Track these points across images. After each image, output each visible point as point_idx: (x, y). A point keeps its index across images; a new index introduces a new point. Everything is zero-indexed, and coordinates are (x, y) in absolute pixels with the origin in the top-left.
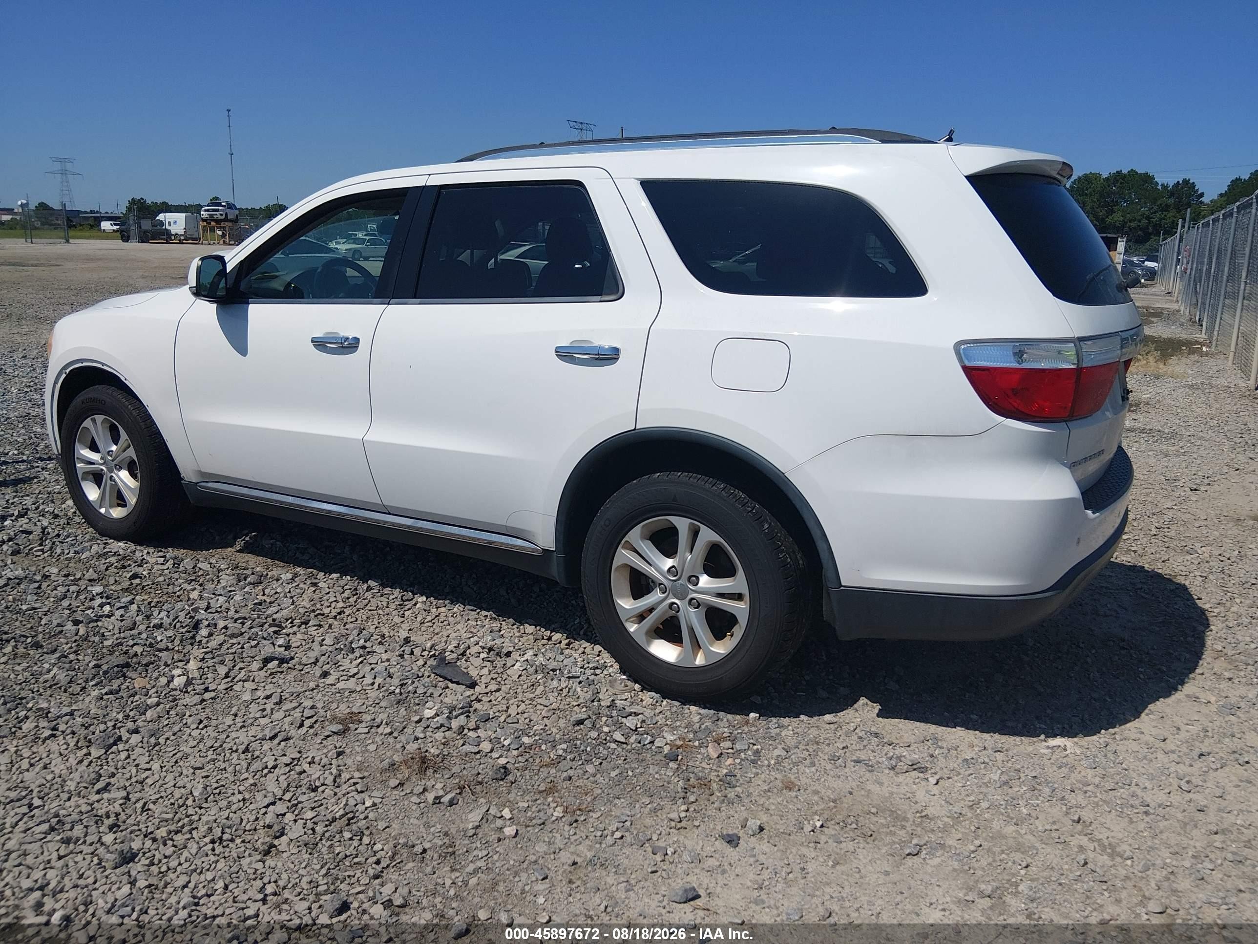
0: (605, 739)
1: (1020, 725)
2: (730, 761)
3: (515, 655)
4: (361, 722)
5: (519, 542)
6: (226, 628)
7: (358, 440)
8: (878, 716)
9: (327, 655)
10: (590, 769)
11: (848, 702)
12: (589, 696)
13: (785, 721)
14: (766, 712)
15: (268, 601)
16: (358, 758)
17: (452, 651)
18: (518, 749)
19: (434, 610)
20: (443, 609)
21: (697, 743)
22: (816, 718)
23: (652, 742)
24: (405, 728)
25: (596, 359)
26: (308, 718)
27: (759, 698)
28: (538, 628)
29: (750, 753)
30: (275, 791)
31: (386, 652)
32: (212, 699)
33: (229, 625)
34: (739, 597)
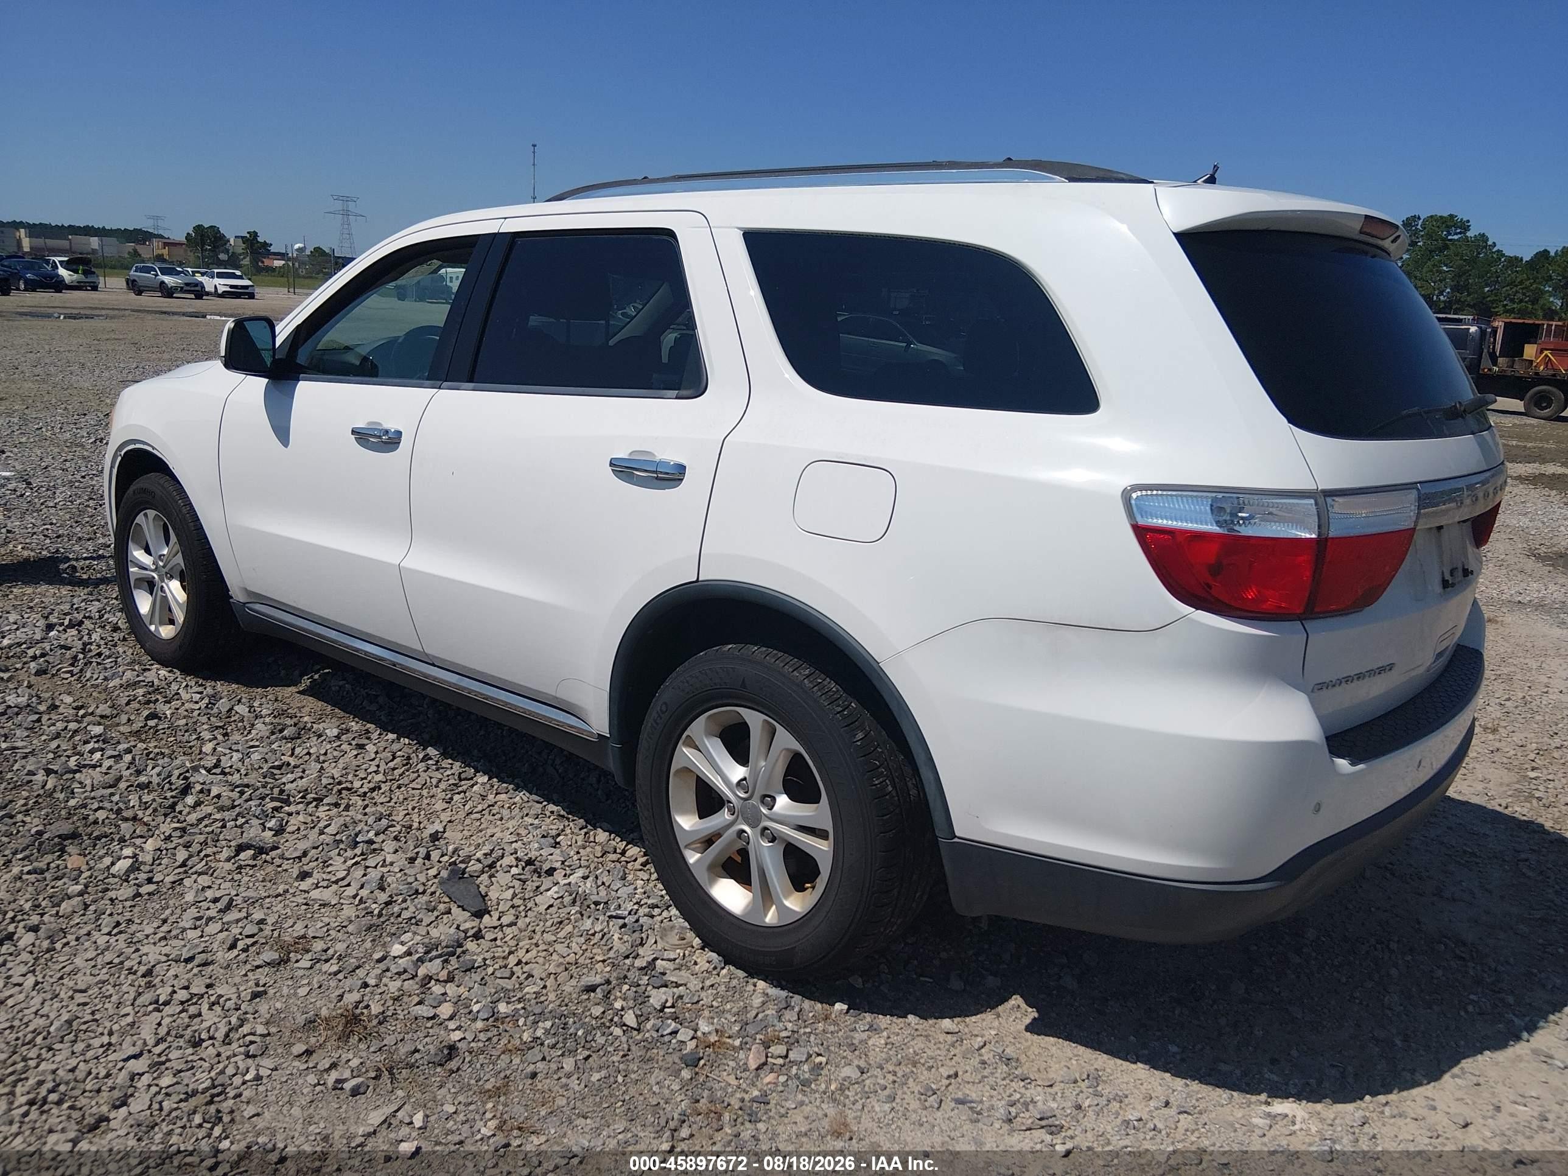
0: (612, 1020)
1: (1238, 1072)
2: (771, 1077)
3: (558, 875)
4: (308, 951)
5: (572, 721)
6: (218, 796)
7: (394, 565)
8: (1028, 1029)
9: (320, 848)
10: (568, 1064)
11: (991, 1001)
12: (623, 949)
13: (884, 1021)
14: (859, 1003)
15: (293, 764)
16: (278, 1005)
17: (479, 860)
18: (487, 1019)
19: (491, 797)
20: (503, 797)
21: (737, 1043)
22: (931, 1021)
23: (675, 1033)
24: (358, 967)
25: (657, 478)
26: (248, 937)
27: (860, 980)
28: (613, 836)
29: (806, 1067)
30: (148, 1038)
31: (396, 851)
32: (149, 894)
33: (224, 794)
34: (821, 834)
